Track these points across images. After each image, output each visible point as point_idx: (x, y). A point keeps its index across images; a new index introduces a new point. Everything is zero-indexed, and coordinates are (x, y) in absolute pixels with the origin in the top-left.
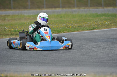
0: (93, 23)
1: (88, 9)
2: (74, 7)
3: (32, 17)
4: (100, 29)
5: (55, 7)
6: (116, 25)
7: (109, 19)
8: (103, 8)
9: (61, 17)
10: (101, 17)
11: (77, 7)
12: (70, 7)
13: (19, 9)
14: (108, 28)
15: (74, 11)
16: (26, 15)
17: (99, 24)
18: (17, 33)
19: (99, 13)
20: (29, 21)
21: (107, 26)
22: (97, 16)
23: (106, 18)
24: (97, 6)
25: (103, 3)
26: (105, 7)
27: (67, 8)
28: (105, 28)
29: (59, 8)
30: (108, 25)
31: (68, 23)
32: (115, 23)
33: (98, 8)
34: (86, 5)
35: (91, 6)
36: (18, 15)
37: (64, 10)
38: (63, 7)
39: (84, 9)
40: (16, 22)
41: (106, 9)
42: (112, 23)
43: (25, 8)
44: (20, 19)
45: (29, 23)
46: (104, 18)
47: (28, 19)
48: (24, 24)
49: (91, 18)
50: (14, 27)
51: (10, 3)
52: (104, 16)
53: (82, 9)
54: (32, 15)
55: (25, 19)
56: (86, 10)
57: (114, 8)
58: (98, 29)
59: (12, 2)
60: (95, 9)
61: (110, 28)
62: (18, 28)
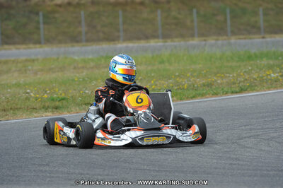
0: (239, 75)
2: (192, 36)
3: (92, 64)
4: (258, 91)
5: (147, 38)
7: (279, 66)
8: (263, 38)
9: (162, 62)
10: (258, 62)
11: (202, 35)
12: (182, 36)
13: (60, 42)
14: (276, 88)
16: (76, 58)
17: (255, 79)
18: (57, 103)
19: (253, 51)
20: (84, 74)
21: (274, 83)
22: (250, 58)
23: (271, 62)
24: (249, 33)
26: (267, 36)
27: (176, 40)
28: (269, 89)
29: (156, 40)
30: (276, 80)
31: (178, 76)
33: (250, 39)
34: (221, 31)
35: (233, 33)
36: (58, 58)
37: (169, 43)
38: (166, 37)
39: (217, 40)
40: (54, 75)
41: (269, 39)
43: (75, 39)
44: (62, 69)
45: (84, 80)
46: (265, 62)
47: (83, 67)
48: (73, 80)
49: (234, 64)
50: (49, 90)
51: (38, 29)
52: (264, 59)
53: (211, 41)
54: (90, 57)
55: (75, 68)
56: (220, 42)
58: (253, 90)
59: (42, 26)
60: (243, 41)
61: (282, 87)
62: (59, 93)
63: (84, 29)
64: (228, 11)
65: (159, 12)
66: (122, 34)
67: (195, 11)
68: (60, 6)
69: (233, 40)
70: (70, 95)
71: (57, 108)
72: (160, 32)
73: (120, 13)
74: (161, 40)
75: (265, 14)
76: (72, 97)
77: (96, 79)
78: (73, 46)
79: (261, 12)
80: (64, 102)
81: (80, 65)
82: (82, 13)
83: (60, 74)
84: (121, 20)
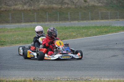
0: (62, 34)
1: (58, 23)
2: (46, 21)
3: (13, 30)
4: (69, 39)
5: (31, 22)
6: (81, 36)
7: (75, 31)
8: (70, 22)
10: (69, 29)
11: (49, 21)
12: (43, 21)
13: (3, 23)
14: (75, 38)
16: (8, 28)
17: (68, 35)
18: (3, 43)
19: (67, 26)
21: (74, 37)
22: (66, 28)
23: (73, 30)
24: (65, 20)
25: (69, 17)
27: (41, 22)
28: (73, 39)
29: (34, 23)
30: (75, 36)
32: (80, 34)
33: (66, 22)
34: (56, 20)
35: (60, 20)
36: (2, 28)
38: (38, 21)
40: (1, 34)
41: (72, 22)
42: (78, 34)
43: (7, 22)
44: (4, 32)
46: (71, 30)
47: (11, 31)
48: (7, 36)
49: (61, 30)
53: (53, 23)
54: (13, 28)
55: (8, 32)
56: (56, 23)
57: (79, 22)
58: (67, 39)
60: (64, 23)
61: (77, 38)
62: (3, 40)
63: (10, 19)
64: (58, 13)
65: (35, 13)
66: (23, 20)
67: (47, 13)
68: (2, 11)
69: (60, 23)
70: (7, 40)
71: (2, 45)
72: (36, 20)
73: (23, 13)
74: (36, 22)
75: (70, 14)
76: (7, 41)
77: (15, 35)
78: (7, 24)
79: (69, 14)
80: (5, 43)
81: (10, 31)
82: (10, 13)
83: (3, 34)
84: (23, 16)
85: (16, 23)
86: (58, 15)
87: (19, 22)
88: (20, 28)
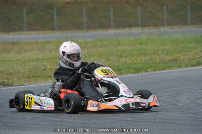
0: (196, 54)
1: (187, 29)
2: (163, 25)
3: (91, 45)
5: (130, 26)
9: (141, 44)
11: (169, 24)
12: (156, 25)
13: (68, 29)
15: (164, 33)
16: (80, 40)
20: (85, 52)
27: (151, 28)
29: (137, 28)
31: (153, 54)
34: (183, 22)
35: (192, 24)
37: (146, 30)
38: (144, 25)
39: (181, 28)
43: (79, 27)
45: (85, 56)
47: (85, 47)
49: (193, 45)
51: (53, 19)
53: (176, 28)
54: (90, 40)
59: (55, 18)
63: (85, 19)
64: (189, 7)
65: (139, 8)
66: (112, 23)
67: (165, 7)
68: (68, 3)
72: (140, 22)
74: (140, 28)
77: (93, 56)
78: (77, 32)
82: (84, 9)
84: (112, 13)
85: (96, 28)
86: (189, 11)
87: (104, 26)
88: (105, 40)
